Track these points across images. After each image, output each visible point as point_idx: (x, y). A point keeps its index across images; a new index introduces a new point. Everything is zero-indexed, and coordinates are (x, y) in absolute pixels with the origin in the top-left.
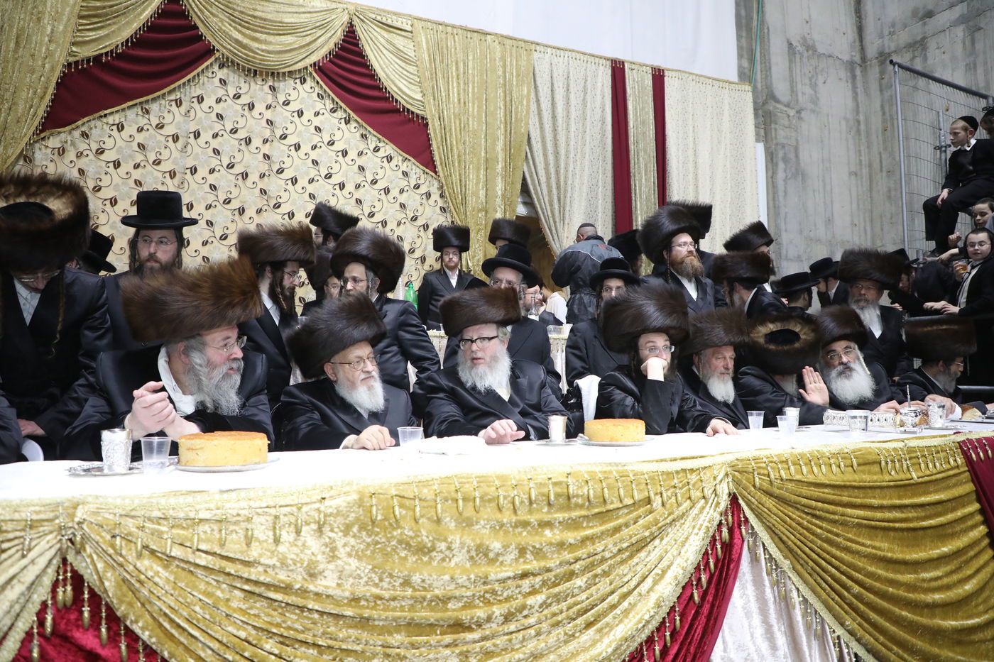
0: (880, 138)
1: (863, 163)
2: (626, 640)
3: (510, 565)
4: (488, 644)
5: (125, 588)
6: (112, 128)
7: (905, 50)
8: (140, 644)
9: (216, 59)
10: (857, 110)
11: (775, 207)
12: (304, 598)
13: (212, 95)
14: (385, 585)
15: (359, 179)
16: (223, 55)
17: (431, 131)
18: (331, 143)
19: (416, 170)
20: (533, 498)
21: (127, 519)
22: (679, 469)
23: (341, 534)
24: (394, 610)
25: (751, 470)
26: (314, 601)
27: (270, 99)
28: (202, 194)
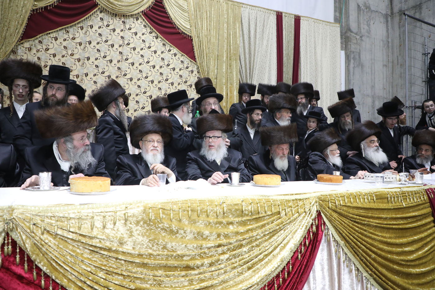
0: (398, 49)
1: (390, 61)
2: (266, 276)
3: (213, 241)
4: (202, 276)
5: (35, 248)
6: (52, 39)
7: (411, 9)
8: (42, 272)
9: (99, 9)
10: (388, 36)
11: (348, 80)
12: (117, 254)
13: (97, 25)
14: (155, 248)
15: (162, 64)
16: (102, 7)
17: (194, 43)
18: (149, 47)
19: (187, 60)
20: (225, 211)
21: (37, 216)
22: (294, 199)
23: (135, 225)
24: (158, 260)
25: (327, 200)
26: (122, 255)
27: (122, 27)
28: (92, 69)
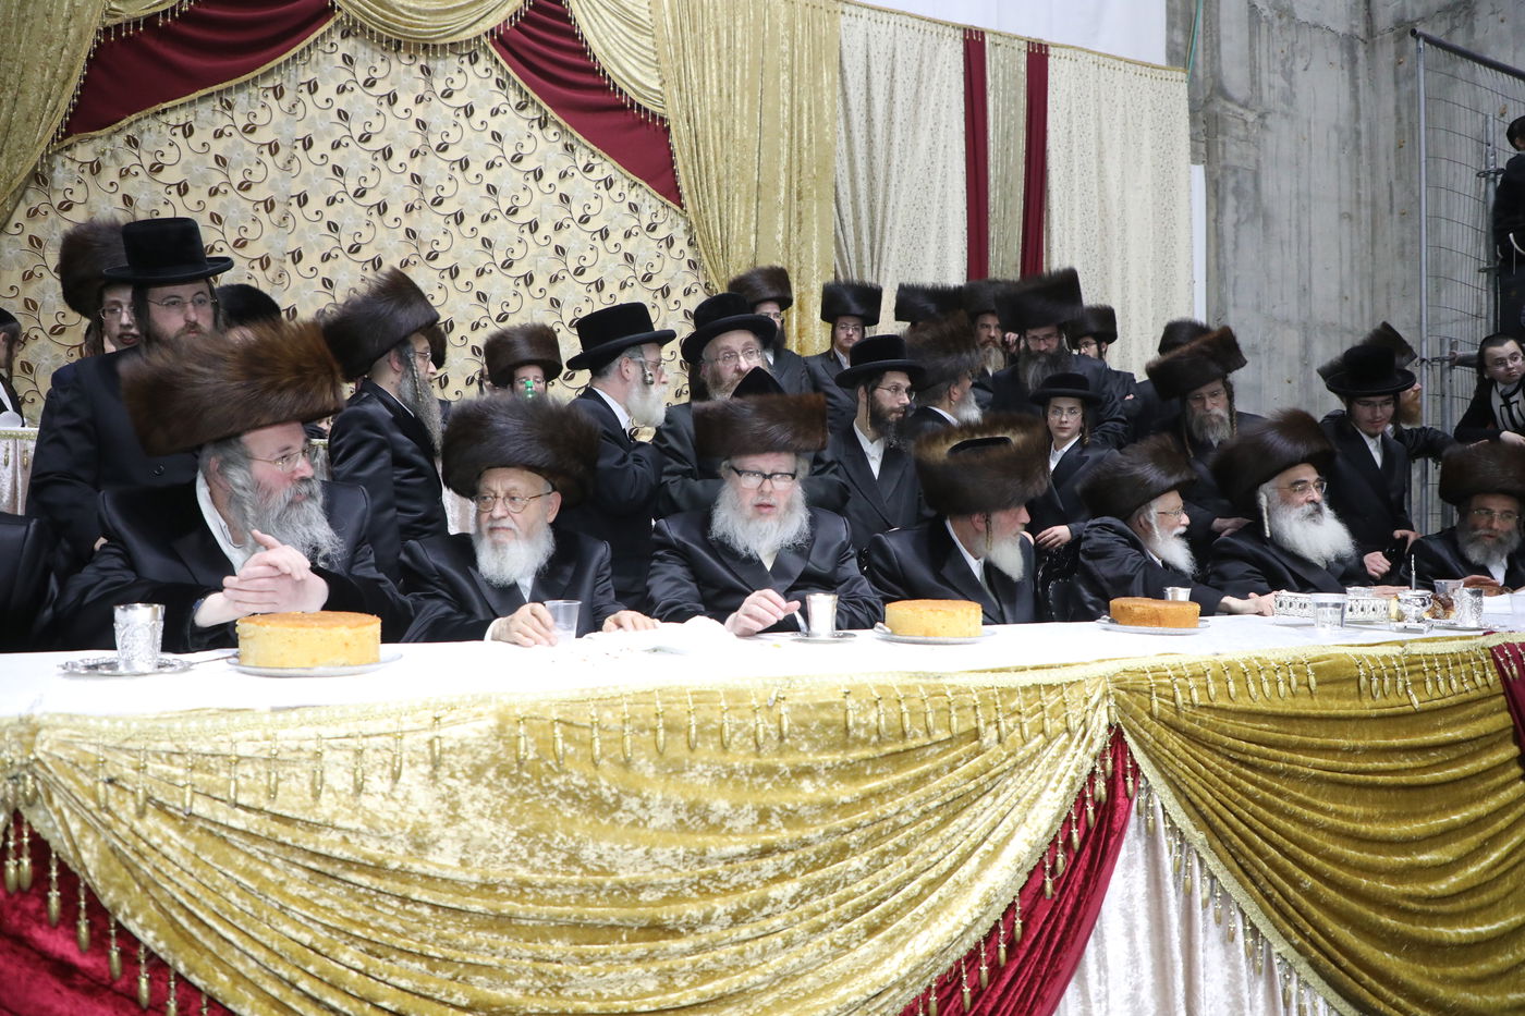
0: (1392, 159)
1: (1363, 198)
2: (932, 955)
3: (744, 834)
4: (705, 959)
5: (114, 864)
6: (175, 131)
7: (1438, 16)
8: (142, 951)
9: (337, 23)
10: (1356, 114)
11: (1218, 267)
12: (406, 883)
13: (332, 81)
14: (538, 862)
15: (561, 215)
16: (348, 15)
17: (674, 140)
18: (517, 159)
19: (650, 201)
20: (785, 729)
21: (119, 753)
22: (1029, 684)
23: (466, 781)
24: (552, 902)
25: (1146, 688)
26: (422, 887)
27: (421, 88)
28: (315, 237)
